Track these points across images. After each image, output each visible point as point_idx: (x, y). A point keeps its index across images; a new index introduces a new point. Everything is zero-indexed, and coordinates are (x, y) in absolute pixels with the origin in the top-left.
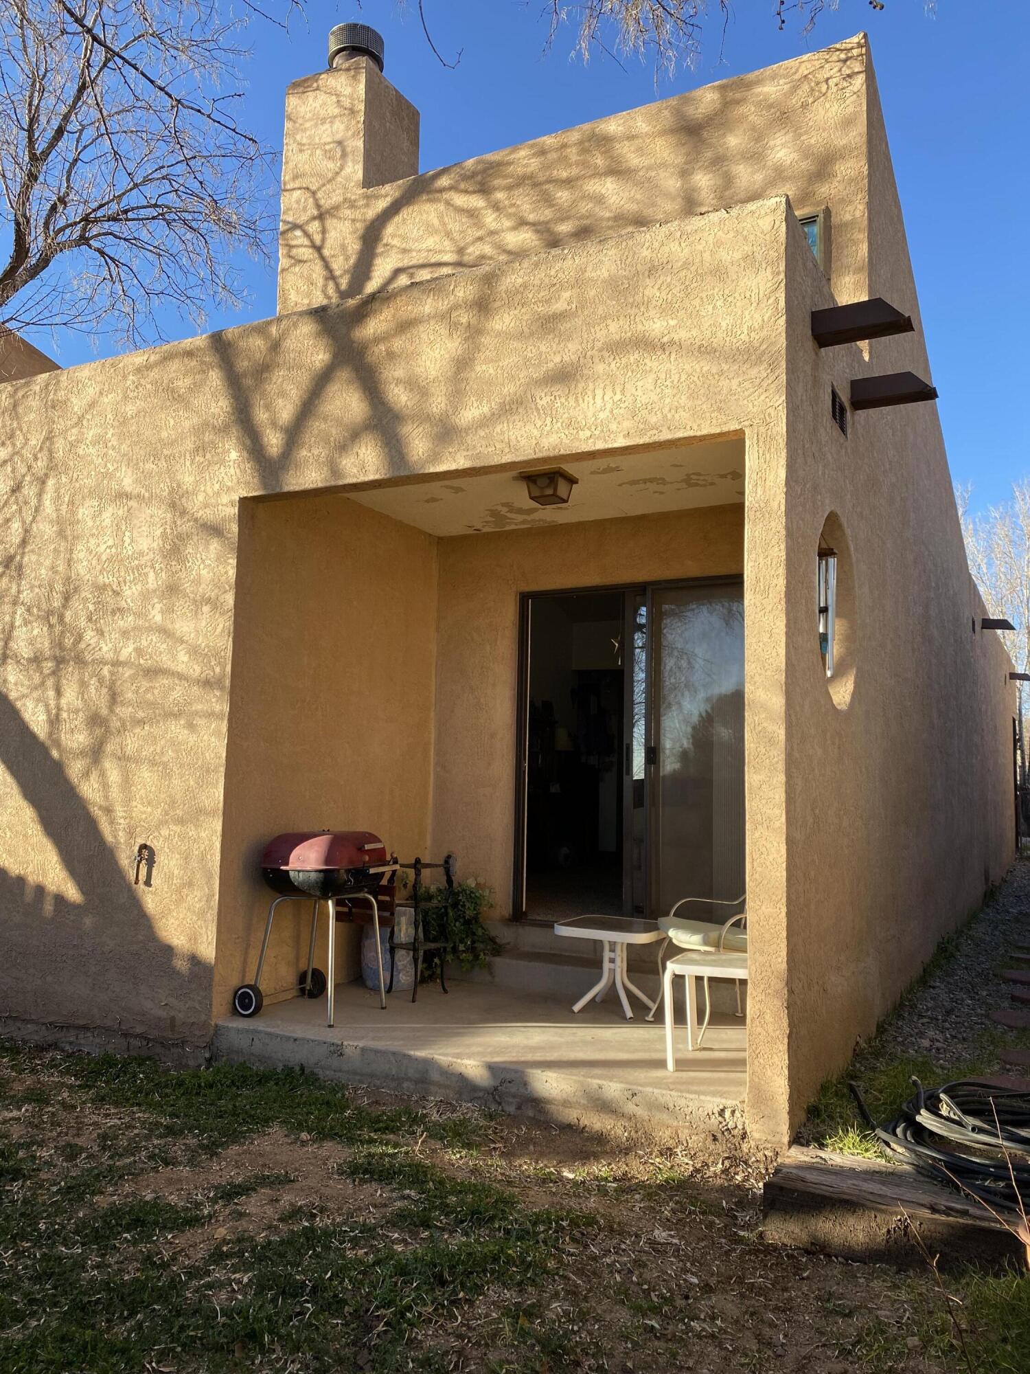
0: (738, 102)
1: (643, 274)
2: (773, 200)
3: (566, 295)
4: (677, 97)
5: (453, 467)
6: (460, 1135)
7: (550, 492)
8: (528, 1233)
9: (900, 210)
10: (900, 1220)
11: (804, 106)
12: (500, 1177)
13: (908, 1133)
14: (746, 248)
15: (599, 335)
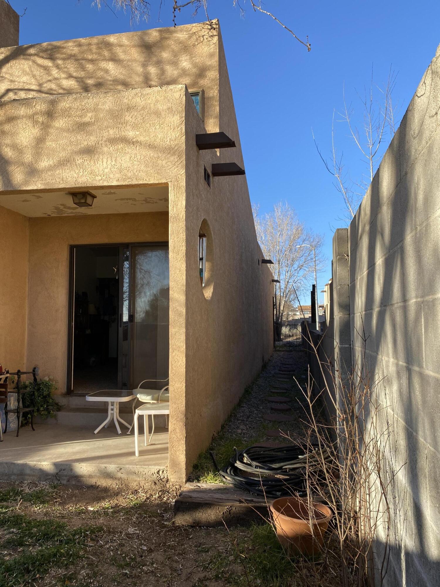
0: (167, 38)
1: (124, 110)
2: (180, 86)
3: (89, 115)
4: (140, 32)
5: (35, 188)
6: (39, 498)
7: (83, 201)
8: (71, 540)
9: (232, 94)
10: (228, 508)
11: (194, 45)
12: (58, 515)
13: (232, 471)
14: (169, 104)
15: (105, 135)
